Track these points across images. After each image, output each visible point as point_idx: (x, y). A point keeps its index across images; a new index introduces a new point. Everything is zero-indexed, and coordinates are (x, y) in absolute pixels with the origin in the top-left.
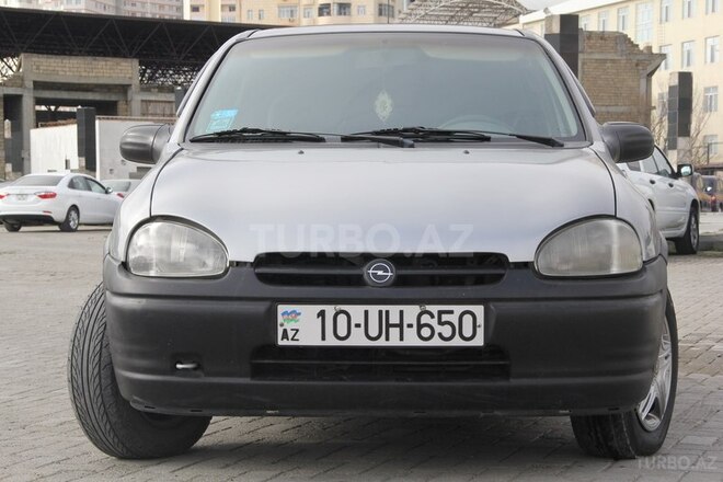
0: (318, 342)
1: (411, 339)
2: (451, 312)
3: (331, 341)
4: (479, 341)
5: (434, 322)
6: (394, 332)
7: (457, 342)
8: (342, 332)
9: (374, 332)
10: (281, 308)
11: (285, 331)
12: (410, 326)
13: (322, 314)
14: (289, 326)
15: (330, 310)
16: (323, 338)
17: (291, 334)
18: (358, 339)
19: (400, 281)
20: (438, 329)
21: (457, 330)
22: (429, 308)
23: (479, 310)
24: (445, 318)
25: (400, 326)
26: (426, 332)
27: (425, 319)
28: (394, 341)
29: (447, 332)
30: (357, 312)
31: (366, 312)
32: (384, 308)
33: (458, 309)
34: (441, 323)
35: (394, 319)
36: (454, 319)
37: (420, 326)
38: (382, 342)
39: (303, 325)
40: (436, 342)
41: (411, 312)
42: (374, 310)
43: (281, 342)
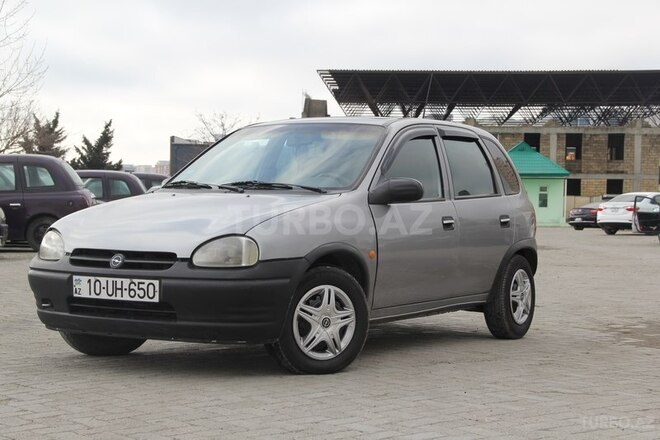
0: (89, 296)
1: (126, 297)
2: (144, 283)
3: (93, 296)
4: (156, 300)
5: (136, 288)
6: (119, 292)
7: (146, 299)
8: (98, 291)
9: (110, 292)
10: (75, 277)
11: (76, 289)
12: (126, 290)
13: (89, 281)
14: (77, 287)
15: (93, 279)
16: (90, 294)
17: (78, 291)
18: (104, 296)
19: (124, 266)
20: (138, 292)
21: (146, 293)
22: (134, 280)
23: (156, 283)
24: (141, 286)
25: (121, 289)
26: (132, 293)
27: (132, 286)
28: (119, 298)
29: (141, 293)
30: (103, 281)
31: (107, 282)
32: (115, 279)
33: (147, 282)
34: (139, 289)
35: (119, 286)
36: (144, 287)
37: (130, 290)
38: (113, 298)
39: (83, 288)
40: (137, 299)
41: (126, 282)
42: (110, 280)
43: (75, 295)
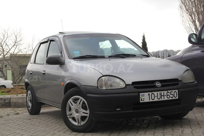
0: (148, 101)
1: (166, 99)
2: (172, 92)
3: (151, 100)
4: (177, 98)
5: (170, 94)
7: (174, 98)
8: (153, 98)
9: (159, 98)
10: (141, 94)
11: (142, 99)
12: (165, 95)
13: (149, 94)
14: (142, 98)
15: (150, 93)
16: (149, 100)
17: (143, 100)
18: (156, 100)
19: (162, 86)
20: (170, 96)
21: (174, 95)
22: (169, 91)
23: (177, 91)
24: (172, 93)
25: (164, 96)
26: (168, 97)
27: (168, 94)
28: (163, 99)
29: (172, 96)
30: (155, 93)
31: (157, 93)
32: (161, 92)
33: (174, 91)
34: (171, 94)
35: (163, 94)
36: (173, 93)
37: (167, 95)
38: (160, 100)
39: (145, 97)
40: (170, 99)
41: (166, 92)
42: (159, 92)
43: (141, 102)
